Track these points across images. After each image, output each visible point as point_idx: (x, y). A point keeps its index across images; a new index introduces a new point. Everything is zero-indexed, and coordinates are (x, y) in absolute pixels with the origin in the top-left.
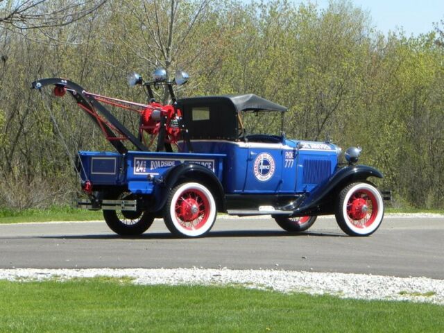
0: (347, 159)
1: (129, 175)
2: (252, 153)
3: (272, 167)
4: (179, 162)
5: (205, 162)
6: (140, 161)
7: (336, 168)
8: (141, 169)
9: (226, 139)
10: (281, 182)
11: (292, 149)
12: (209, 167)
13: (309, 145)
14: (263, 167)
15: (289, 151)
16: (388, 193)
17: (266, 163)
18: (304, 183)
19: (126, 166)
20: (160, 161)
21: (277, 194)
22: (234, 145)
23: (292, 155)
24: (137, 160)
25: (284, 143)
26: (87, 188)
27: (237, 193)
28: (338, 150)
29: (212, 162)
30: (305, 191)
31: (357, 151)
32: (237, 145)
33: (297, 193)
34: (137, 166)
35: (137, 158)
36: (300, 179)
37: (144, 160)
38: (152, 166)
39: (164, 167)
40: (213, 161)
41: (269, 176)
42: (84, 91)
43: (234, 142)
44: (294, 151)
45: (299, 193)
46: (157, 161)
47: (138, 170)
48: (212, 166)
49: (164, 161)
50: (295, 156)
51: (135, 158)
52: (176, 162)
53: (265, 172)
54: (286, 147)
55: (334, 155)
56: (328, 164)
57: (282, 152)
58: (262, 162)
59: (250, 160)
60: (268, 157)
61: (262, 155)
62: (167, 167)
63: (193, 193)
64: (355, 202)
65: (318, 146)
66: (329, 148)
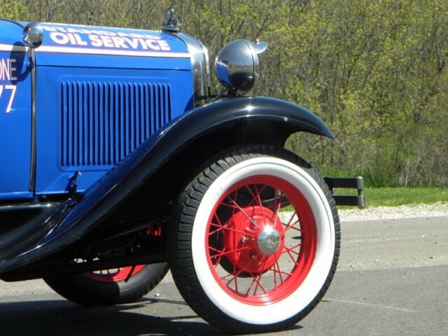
0: (222, 82)
7: (189, 107)
11: (9, 48)
13: (85, 37)
18: (64, 163)
23: (7, 70)
28: (196, 53)
30: (71, 189)
31: (251, 52)
33: (42, 199)
36: (50, 148)
45: (51, 198)
50: (19, 75)
55: (186, 69)
56: (160, 96)
64: (236, 218)
65: (119, 42)
66: (164, 45)
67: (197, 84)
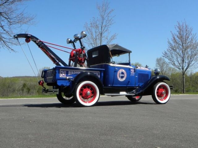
1: (57, 77)
2: (116, 69)
3: (125, 75)
5: (95, 72)
6: (63, 71)
8: (64, 75)
9: (105, 63)
10: (129, 82)
12: (97, 75)
13: (140, 67)
14: (121, 75)
15: (132, 69)
16: (172, 86)
17: (122, 73)
19: (56, 73)
20: (73, 71)
21: (127, 87)
22: (108, 65)
23: (133, 71)
27: (110, 86)
29: (98, 73)
30: (139, 86)
31: (159, 70)
32: (110, 65)
33: (136, 87)
34: (61, 73)
35: (62, 70)
36: (137, 81)
37: (65, 71)
38: (69, 73)
39: (75, 74)
40: (99, 72)
41: (124, 79)
43: (108, 64)
44: (134, 69)
46: (72, 71)
47: (62, 75)
48: (98, 74)
49: (75, 71)
50: (135, 71)
51: (61, 70)
52: (81, 72)
53: (122, 77)
54: (131, 67)
55: (150, 72)
57: (130, 69)
58: (121, 73)
59: (116, 72)
60: (123, 71)
61: (121, 70)
62: (77, 74)
63: (88, 86)
64: (159, 90)
65: (144, 68)
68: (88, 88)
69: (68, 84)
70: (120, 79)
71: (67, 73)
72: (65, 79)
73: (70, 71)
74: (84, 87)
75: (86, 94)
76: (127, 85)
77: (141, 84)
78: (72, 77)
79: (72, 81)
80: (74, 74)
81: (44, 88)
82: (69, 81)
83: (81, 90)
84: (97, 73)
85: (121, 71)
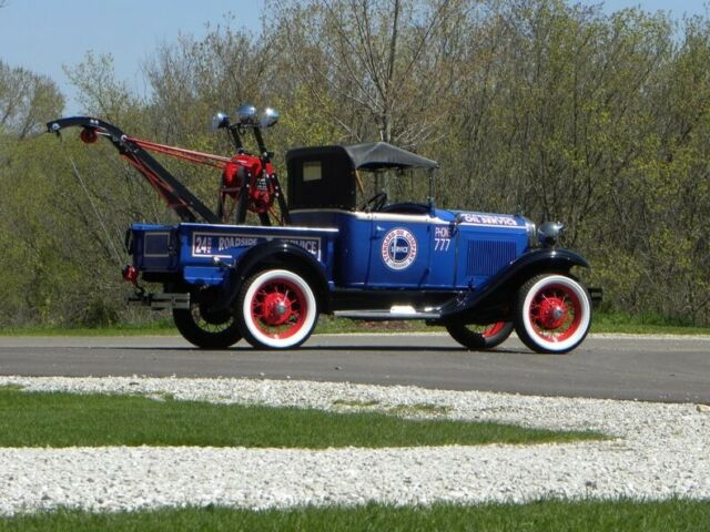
0: (541, 241)
1: (184, 257)
2: (379, 228)
3: (413, 249)
4: (265, 239)
5: (306, 241)
6: (203, 237)
7: (525, 251)
8: (204, 249)
9: (339, 207)
10: (427, 272)
11: (448, 223)
12: (313, 248)
13: (479, 219)
14: (397, 249)
15: (441, 226)
17: (402, 242)
18: (468, 274)
19: (179, 244)
20: (234, 238)
21: (422, 289)
22: (350, 216)
23: (447, 232)
24: (197, 236)
25: (433, 215)
26: (130, 276)
27: (357, 287)
28: (529, 226)
29: (317, 241)
30: (470, 286)
31: (556, 228)
32: (355, 217)
33: (457, 289)
34: (197, 244)
35: (198, 234)
36: (463, 268)
37: (207, 237)
38: (221, 244)
39: (240, 247)
40: (319, 239)
41: (408, 262)
42: (124, 136)
43: (349, 212)
44: (451, 226)
45: (461, 289)
46: (229, 237)
47: (198, 251)
48: (316, 247)
49: (241, 238)
50: (452, 235)
51: (195, 234)
52: (259, 240)
53: (400, 256)
54: (437, 220)
55: (524, 234)
56: (511, 247)
57: (430, 228)
58: (395, 242)
59: (376, 238)
60: (406, 234)
61: (395, 232)
62: (245, 247)
63: (282, 284)
64: (544, 302)
65: (494, 221)
66: (515, 223)
67: (529, 241)
68: (282, 291)
69: (218, 279)
70: (391, 263)
71: (215, 245)
72: (209, 263)
73: (225, 237)
74: (269, 287)
75: (274, 309)
76: (421, 283)
77: (477, 282)
78: (230, 257)
79: (231, 270)
80: (237, 245)
81: (139, 291)
82: (222, 270)
83: (259, 297)
84: (314, 243)
85: (395, 234)
